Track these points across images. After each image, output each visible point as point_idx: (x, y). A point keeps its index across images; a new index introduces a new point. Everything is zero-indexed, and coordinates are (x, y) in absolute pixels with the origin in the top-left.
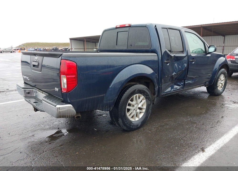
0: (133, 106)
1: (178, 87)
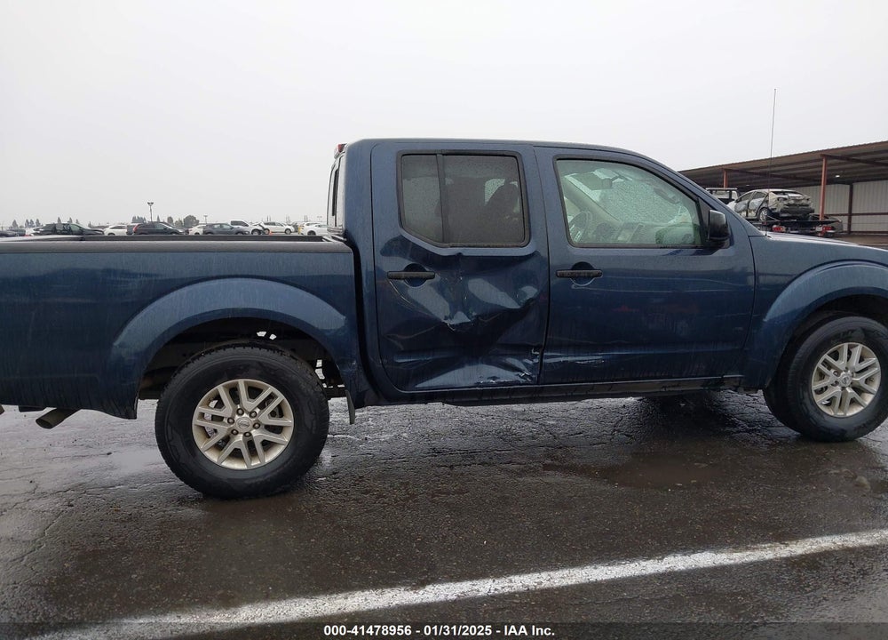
1: (507, 376)
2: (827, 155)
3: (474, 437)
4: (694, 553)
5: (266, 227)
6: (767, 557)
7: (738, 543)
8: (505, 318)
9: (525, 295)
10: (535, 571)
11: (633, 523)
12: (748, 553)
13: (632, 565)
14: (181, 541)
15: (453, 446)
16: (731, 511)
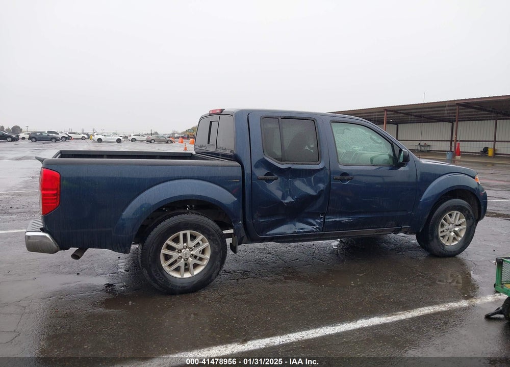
0: (180, 251)
1: (308, 228)
2: (387, 109)
3: (244, 263)
4: (370, 318)
5: (70, 135)
6: (403, 318)
7: (388, 312)
8: (309, 199)
9: (320, 187)
10: (299, 331)
11: (337, 306)
12: (394, 317)
13: (344, 325)
14: (104, 326)
15: (235, 269)
16: (380, 297)
